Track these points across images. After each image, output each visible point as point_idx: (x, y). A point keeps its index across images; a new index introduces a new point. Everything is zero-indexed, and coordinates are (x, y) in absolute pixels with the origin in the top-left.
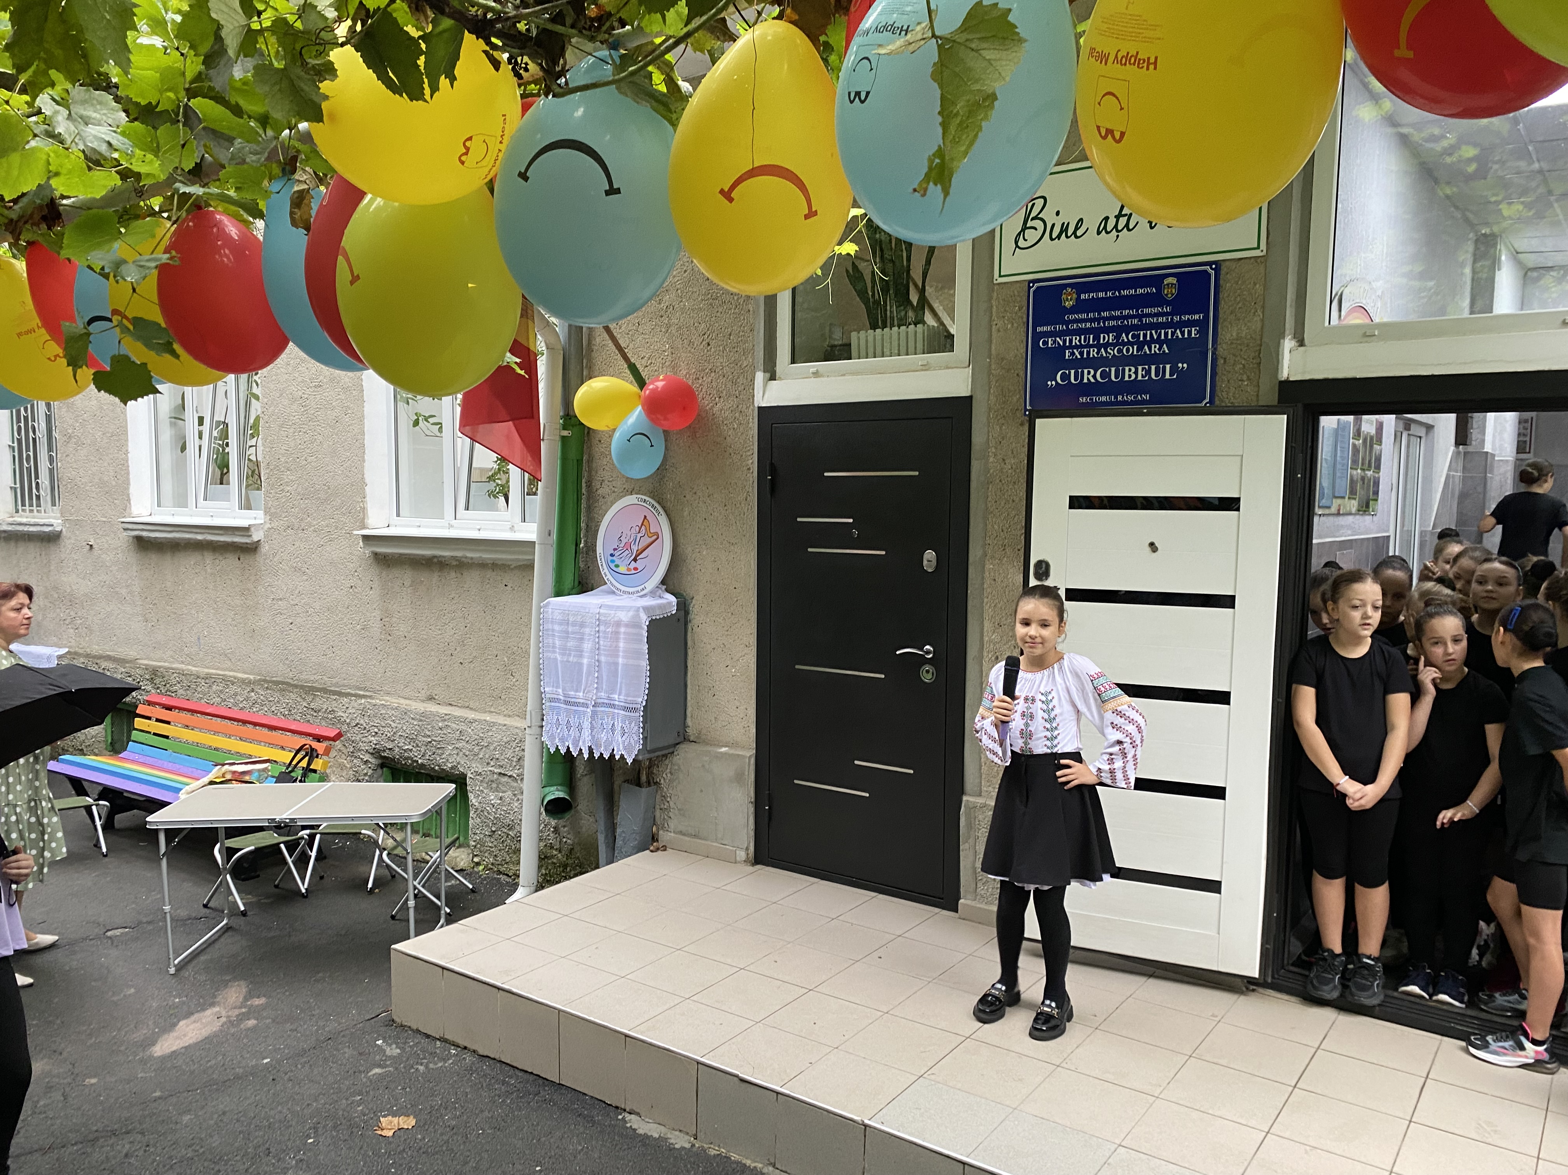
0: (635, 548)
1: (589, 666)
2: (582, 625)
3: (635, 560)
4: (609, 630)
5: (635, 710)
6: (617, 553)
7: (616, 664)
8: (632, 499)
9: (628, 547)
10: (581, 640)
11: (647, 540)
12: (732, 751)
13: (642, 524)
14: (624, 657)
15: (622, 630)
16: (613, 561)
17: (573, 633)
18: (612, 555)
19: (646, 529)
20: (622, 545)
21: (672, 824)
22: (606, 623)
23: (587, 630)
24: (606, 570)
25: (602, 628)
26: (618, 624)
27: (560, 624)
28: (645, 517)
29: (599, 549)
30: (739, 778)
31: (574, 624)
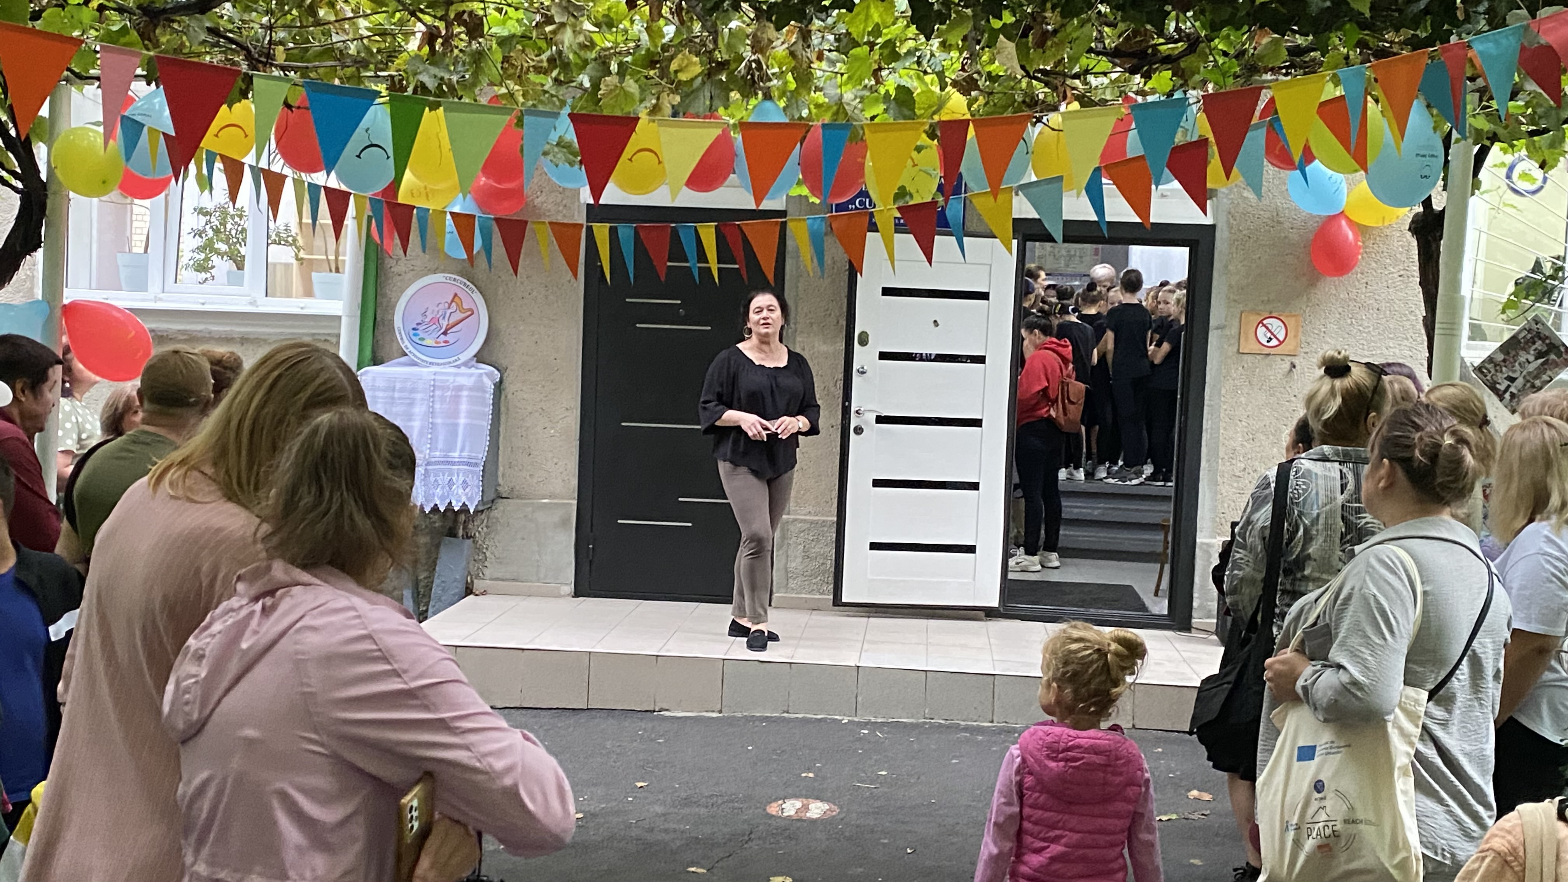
0: (444, 323)
1: (422, 428)
2: (413, 390)
3: (445, 333)
4: (449, 393)
5: (476, 465)
6: (421, 328)
7: (457, 425)
8: (439, 277)
9: (435, 321)
10: (412, 404)
11: (459, 316)
12: (556, 501)
13: (452, 301)
14: (466, 417)
15: (465, 393)
16: (415, 335)
17: (400, 398)
18: (414, 329)
19: (457, 305)
20: (428, 320)
21: (487, 572)
22: (444, 388)
23: (419, 396)
24: (407, 343)
25: (438, 393)
26: (460, 388)
27: (384, 390)
28: (456, 295)
29: (398, 322)
30: (565, 522)
31: (402, 390)
